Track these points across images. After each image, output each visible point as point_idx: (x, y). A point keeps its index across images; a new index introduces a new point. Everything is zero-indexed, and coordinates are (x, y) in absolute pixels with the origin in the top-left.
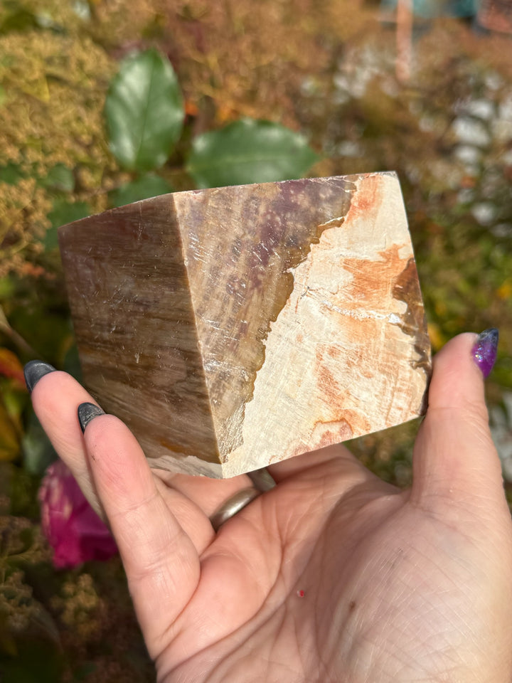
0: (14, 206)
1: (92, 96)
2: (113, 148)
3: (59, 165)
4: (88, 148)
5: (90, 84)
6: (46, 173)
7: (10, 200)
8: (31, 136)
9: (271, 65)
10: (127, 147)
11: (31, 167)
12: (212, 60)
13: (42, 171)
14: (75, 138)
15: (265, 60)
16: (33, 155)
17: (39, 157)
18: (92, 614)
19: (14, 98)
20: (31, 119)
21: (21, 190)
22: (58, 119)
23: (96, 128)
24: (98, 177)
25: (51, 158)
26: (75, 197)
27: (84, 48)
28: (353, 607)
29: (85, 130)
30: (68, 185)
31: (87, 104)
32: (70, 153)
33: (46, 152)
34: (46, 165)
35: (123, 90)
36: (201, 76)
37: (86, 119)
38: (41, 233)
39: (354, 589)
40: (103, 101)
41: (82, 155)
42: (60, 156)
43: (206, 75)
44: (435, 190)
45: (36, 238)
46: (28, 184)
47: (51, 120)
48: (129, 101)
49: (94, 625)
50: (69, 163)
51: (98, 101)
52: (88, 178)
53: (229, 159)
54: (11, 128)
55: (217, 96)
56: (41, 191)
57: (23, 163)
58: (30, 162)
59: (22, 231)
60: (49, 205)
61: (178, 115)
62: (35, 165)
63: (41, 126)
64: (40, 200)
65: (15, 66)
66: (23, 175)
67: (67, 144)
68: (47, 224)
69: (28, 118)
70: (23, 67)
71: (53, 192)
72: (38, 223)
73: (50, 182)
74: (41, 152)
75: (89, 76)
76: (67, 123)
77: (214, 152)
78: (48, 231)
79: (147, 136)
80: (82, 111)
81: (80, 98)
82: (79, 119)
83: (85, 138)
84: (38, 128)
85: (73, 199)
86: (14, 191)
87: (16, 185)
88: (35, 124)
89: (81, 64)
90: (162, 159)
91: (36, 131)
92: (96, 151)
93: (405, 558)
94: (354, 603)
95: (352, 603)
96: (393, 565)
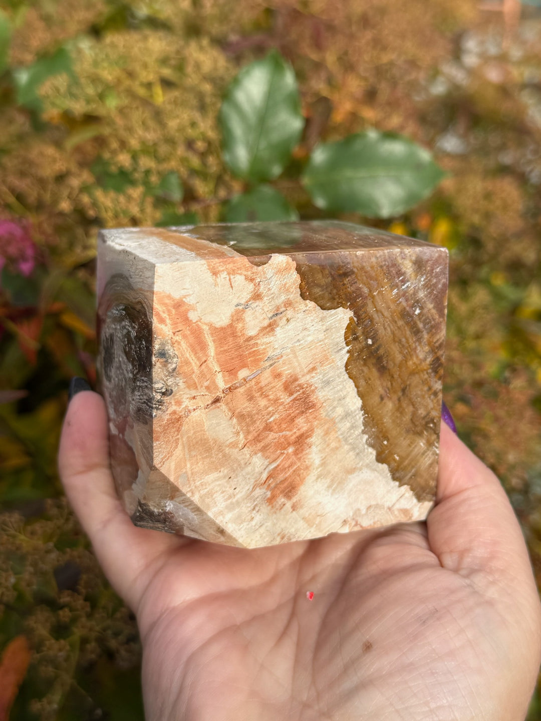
0: (122, 215)
1: (208, 100)
2: (227, 157)
4: (203, 155)
5: (207, 88)
6: (158, 182)
7: (118, 209)
8: (143, 142)
9: (391, 64)
10: (242, 155)
11: (142, 175)
12: (330, 58)
13: (154, 179)
14: (190, 144)
15: (385, 58)
16: (146, 162)
17: (151, 164)
19: (126, 101)
20: (143, 124)
21: (129, 198)
22: (173, 124)
23: (212, 134)
24: (211, 186)
25: (165, 166)
26: (184, 208)
27: (201, 48)
28: (368, 647)
29: (200, 136)
30: (177, 195)
31: (202, 108)
32: (184, 161)
33: (159, 159)
34: (159, 173)
35: (241, 96)
37: (201, 124)
39: (375, 630)
40: (218, 104)
41: (195, 162)
42: (173, 164)
46: (136, 192)
47: (165, 125)
48: (246, 107)
50: (183, 171)
51: (213, 105)
52: (202, 188)
53: (349, 173)
54: (123, 133)
55: (335, 97)
56: (149, 200)
57: (135, 170)
58: (143, 170)
60: (159, 215)
61: (296, 124)
62: (148, 172)
63: (156, 131)
64: (149, 209)
65: (130, 66)
66: (133, 183)
67: (181, 151)
69: (140, 124)
70: (137, 68)
71: (162, 202)
73: (160, 192)
74: (153, 159)
75: (206, 78)
76: (181, 129)
77: (334, 165)
79: (263, 144)
80: (197, 116)
81: (195, 101)
82: (193, 124)
83: (200, 145)
85: (182, 210)
86: (122, 199)
87: (124, 194)
88: (148, 129)
89: (198, 66)
90: (276, 170)
91: (151, 136)
92: (211, 160)
93: (438, 619)
94: (371, 644)
95: (369, 643)
96: (424, 622)
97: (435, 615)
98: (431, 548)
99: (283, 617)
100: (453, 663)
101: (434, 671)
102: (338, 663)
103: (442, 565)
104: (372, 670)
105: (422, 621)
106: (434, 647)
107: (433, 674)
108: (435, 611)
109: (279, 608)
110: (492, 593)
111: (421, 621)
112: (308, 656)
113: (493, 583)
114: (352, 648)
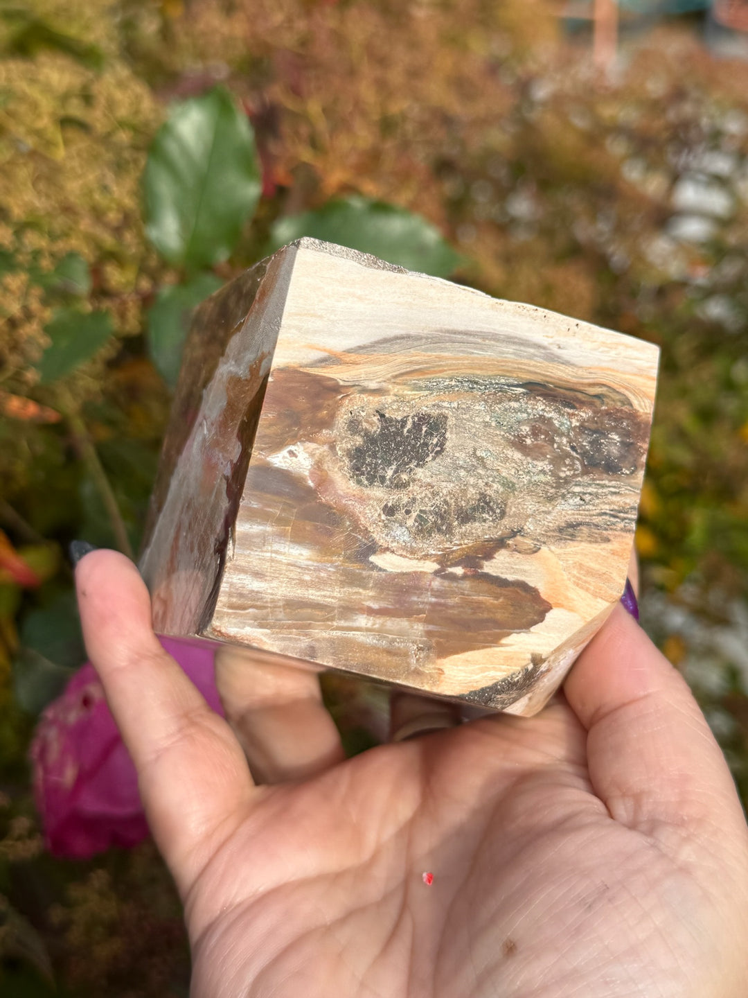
1: (127, 154)
2: (153, 233)
3: (72, 255)
4: (117, 231)
5: (124, 137)
6: (52, 268)
8: (29, 211)
11: (29, 257)
12: (314, 108)
13: (46, 263)
14: (98, 214)
16: (33, 240)
17: (43, 243)
18: (113, 929)
20: (34, 185)
21: (6, 290)
22: (73, 187)
23: (129, 202)
24: (130, 274)
25: (60, 246)
26: (92, 304)
28: (510, 949)
29: (114, 206)
30: (83, 285)
31: (119, 167)
32: (90, 238)
33: (53, 237)
34: (52, 255)
35: (171, 147)
36: (297, 133)
37: (115, 188)
38: (35, 354)
39: (519, 924)
40: (143, 162)
41: (108, 239)
42: (75, 243)
43: (304, 130)
44: (649, 282)
45: (29, 363)
46: (16, 281)
47: (61, 188)
48: (181, 164)
49: (116, 946)
50: (87, 253)
51: (135, 161)
52: (116, 277)
55: (320, 164)
56: (37, 292)
57: (17, 250)
58: (29, 249)
59: (7, 351)
60: (49, 314)
61: (252, 191)
62: (37, 254)
63: (48, 196)
64: (36, 306)
65: (12, 106)
67: (85, 224)
68: (44, 341)
69: (30, 185)
70: (22, 109)
71: (59, 295)
72: (31, 340)
73: (56, 281)
74: (46, 236)
75: (122, 124)
76: (86, 194)
78: (47, 353)
79: (204, 218)
80: (110, 178)
81: (109, 156)
82: (105, 189)
83: (113, 217)
84: (43, 199)
85: (87, 307)
88: (39, 193)
89: (111, 106)
90: (223, 256)
91: (40, 204)
92: (129, 237)
93: (610, 900)
94: (514, 945)
95: (511, 942)
96: (590, 906)
97: (605, 893)
98: (595, 789)
99: (392, 909)
100: (635, 965)
101: (608, 979)
102: (469, 975)
103: (611, 815)
104: (518, 983)
105: (588, 905)
106: (606, 943)
107: (607, 983)
108: (605, 888)
109: (386, 898)
110: (687, 854)
111: (585, 905)
112: (426, 967)
113: (687, 839)
114: (488, 950)
